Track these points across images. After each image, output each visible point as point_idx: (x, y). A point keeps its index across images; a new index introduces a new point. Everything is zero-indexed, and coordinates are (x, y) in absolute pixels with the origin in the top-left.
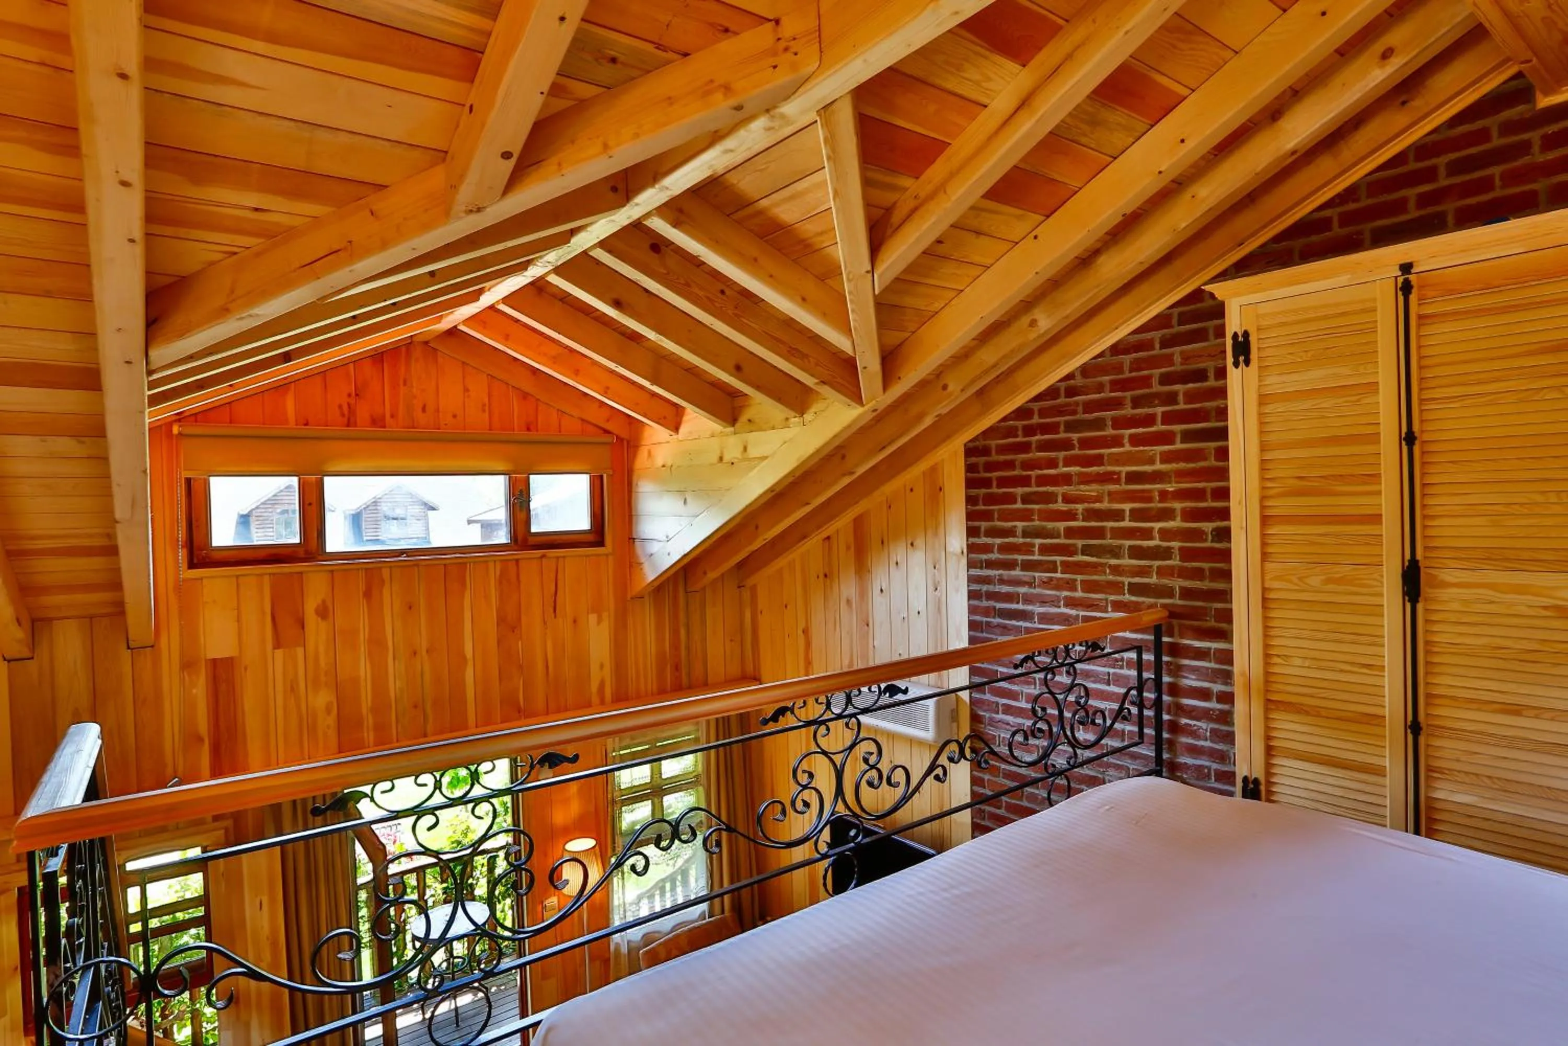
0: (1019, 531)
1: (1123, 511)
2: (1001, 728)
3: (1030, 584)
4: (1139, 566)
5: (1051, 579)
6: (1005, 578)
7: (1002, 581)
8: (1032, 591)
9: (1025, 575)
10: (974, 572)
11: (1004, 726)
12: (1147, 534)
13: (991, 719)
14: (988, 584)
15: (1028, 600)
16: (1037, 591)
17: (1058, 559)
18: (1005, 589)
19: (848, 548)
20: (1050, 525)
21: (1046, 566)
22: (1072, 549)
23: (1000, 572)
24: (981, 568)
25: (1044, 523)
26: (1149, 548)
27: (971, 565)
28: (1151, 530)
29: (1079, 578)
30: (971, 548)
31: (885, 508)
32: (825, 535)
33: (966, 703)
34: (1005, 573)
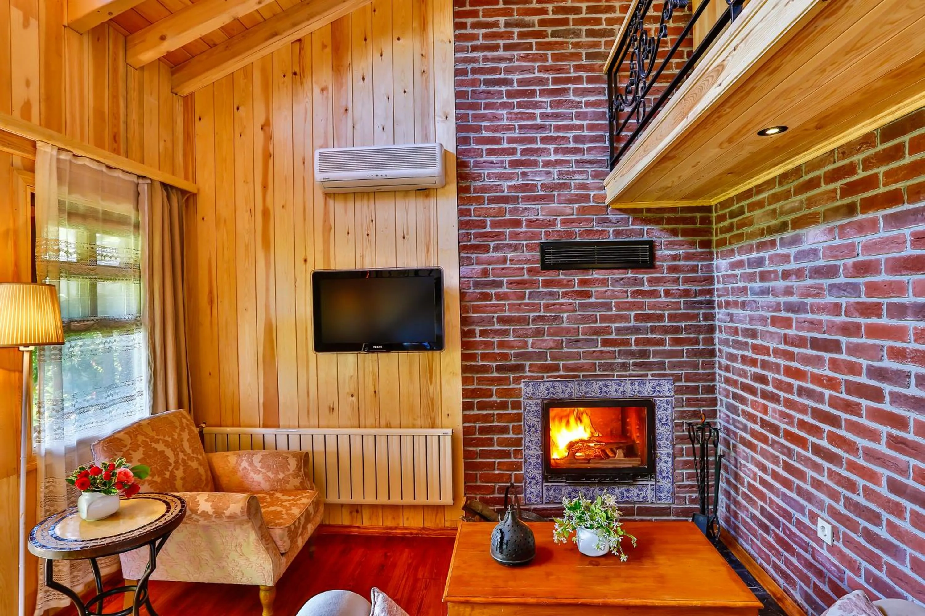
0: (502, 24)
1: (581, 8)
2: (485, 167)
3: (511, 60)
4: (594, 41)
5: (528, 55)
6: (490, 57)
7: (486, 59)
8: (512, 64)
9: (507, 54)
10: (459, 55)
11: (488, 164)
12: (598, 21)
13: (476, 162)
14: (474, 63)
15: (508, 70)
16: (517, 64)
17: (533, 41)
18: (489, 65)
19: (324, 46)
20: (527, 18)
21: (524, 46)
22: (544, 33)
23: (485, 53)
24: (468, 51)
25: (522, 17)
26: (600, 30)
27: (457, 50)
28: (600, 19)
29: (549, 53)
30: (457, 38)
31: (369, 11)
32: (296, 37)
33: (453, 154)
34: (490, 54)
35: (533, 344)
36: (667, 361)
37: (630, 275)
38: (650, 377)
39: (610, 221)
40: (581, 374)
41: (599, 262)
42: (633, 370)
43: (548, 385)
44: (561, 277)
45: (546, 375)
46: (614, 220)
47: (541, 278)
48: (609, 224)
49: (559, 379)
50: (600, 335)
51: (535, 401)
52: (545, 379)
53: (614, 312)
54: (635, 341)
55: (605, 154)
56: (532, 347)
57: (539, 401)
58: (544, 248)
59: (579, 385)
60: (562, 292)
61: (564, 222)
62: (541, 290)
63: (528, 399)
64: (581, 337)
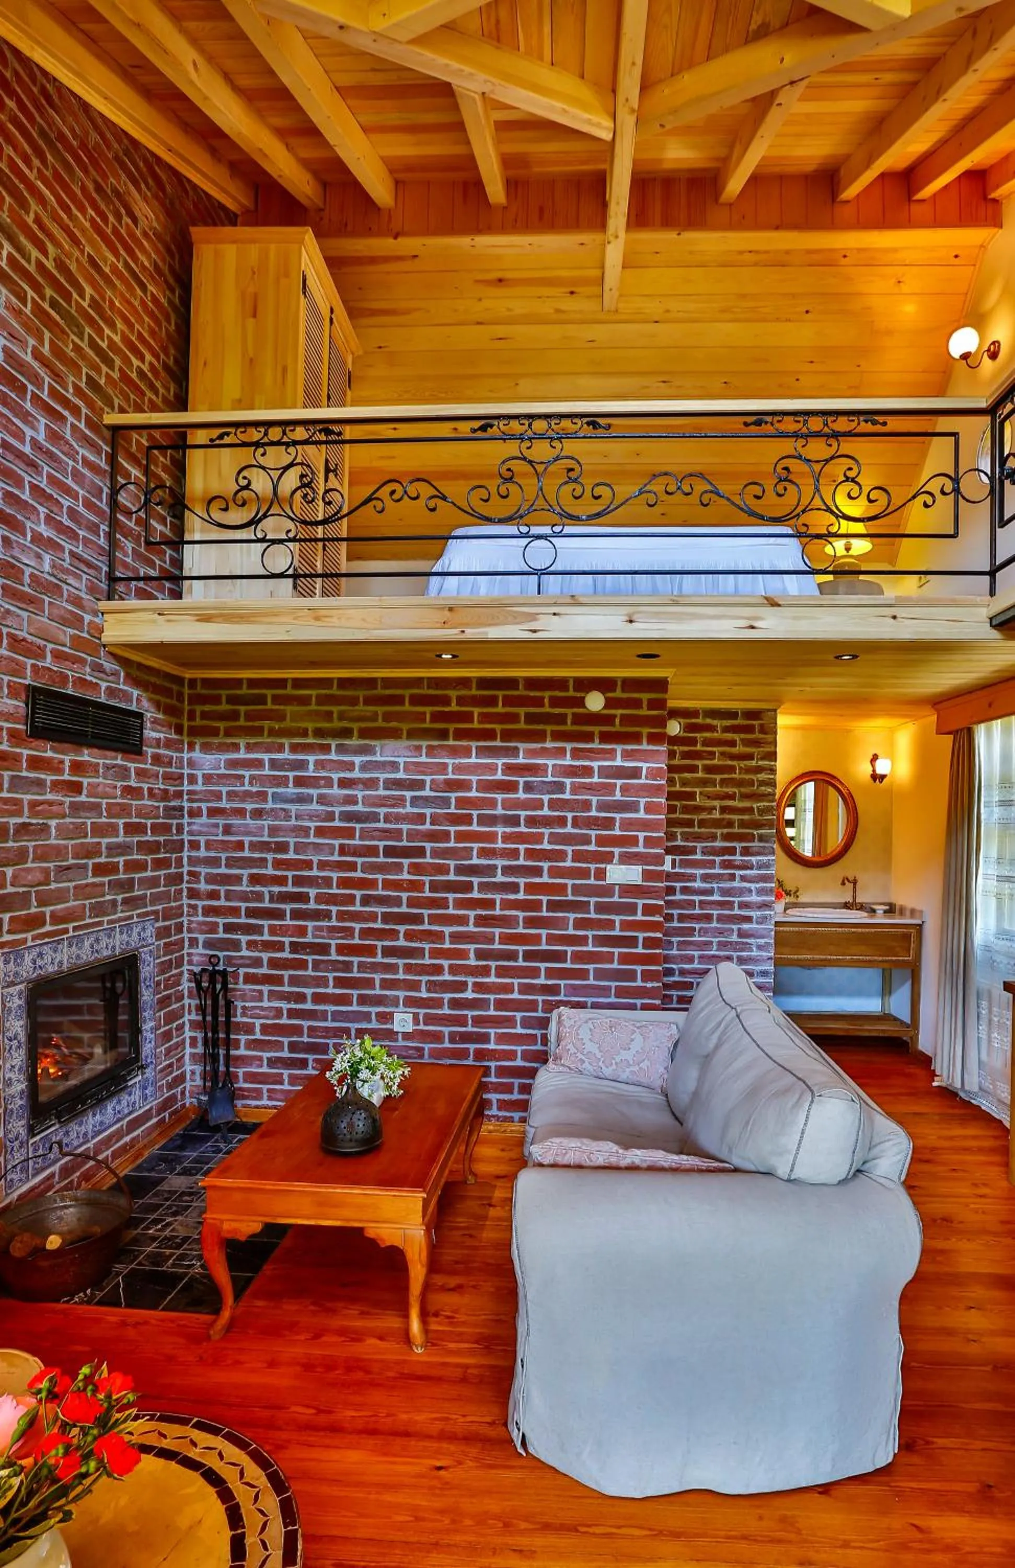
4: (95, 361)
5: (20, 311)
16: (4, 313)
20: (22, 237)
22: (42, 290)
25: (15, 229)
26: (102, 348)
28: (103, 330)
29: (47, 333)
35: (15, 877)
36: (148, 893)
37: (119, 762)
38: (135, 919)
39: (104, 672)
40: (70, 926)
41: (95, 736)
42: (122, 911)
43: (35, 952)
44: (49, 754)
45: (29, 935)
46: (108, 670)
47: (26, 752)
48: (102, 675)
49: (47, 940)
50: (91, 858)
51: (18, 988)
52: (30, 944)
53: (104, 820)
54: (124, 865)
55: (100, 558)
56: (12, 885)
57: (22, 986)
58: (34, 695)
59: (70, 946)
60: (52, 781)
61: (58, 656)
62: (24, 774)
63: (8, 986)
64: (71, 861)
